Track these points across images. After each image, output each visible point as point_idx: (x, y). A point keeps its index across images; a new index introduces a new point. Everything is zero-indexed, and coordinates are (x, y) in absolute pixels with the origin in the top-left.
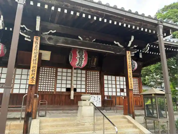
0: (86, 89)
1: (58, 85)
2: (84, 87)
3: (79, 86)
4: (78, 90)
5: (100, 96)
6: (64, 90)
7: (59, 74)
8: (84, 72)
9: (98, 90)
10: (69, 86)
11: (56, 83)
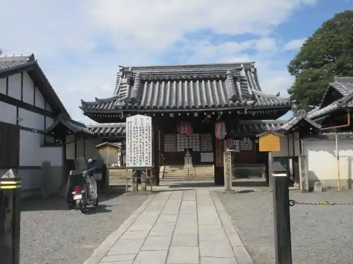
0: (200, 148)
1: (179, 147)
2: (198, 147)
3: (194, 147)
4: (194, 150)
5: (212, 154)
6: (183, 150)
7: (178, 138)
8: (198, 135)
9: (211, 149)
10: (186, 147)
11: (176, 146)
